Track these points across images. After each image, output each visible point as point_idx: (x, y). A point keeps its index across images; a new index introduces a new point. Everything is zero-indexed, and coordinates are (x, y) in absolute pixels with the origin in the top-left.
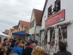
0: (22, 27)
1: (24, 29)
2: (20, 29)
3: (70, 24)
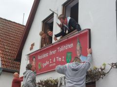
3: (104, 74)
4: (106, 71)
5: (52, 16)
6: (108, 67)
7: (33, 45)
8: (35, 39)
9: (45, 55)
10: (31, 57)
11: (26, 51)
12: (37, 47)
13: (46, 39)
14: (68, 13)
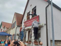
0: (4, 28)
1: (6, 29)
2: (2, 29)
3: (43, 27)
4: (43, 26)
5: (29, 12)
6: (44, 25)
7: (25, 20)
8: (25, 18)
9: (28, 22)
10: (25, 23)
11: (23, 21)
12: (26, 20)
13: (28, 18)
14: (34, 11)
